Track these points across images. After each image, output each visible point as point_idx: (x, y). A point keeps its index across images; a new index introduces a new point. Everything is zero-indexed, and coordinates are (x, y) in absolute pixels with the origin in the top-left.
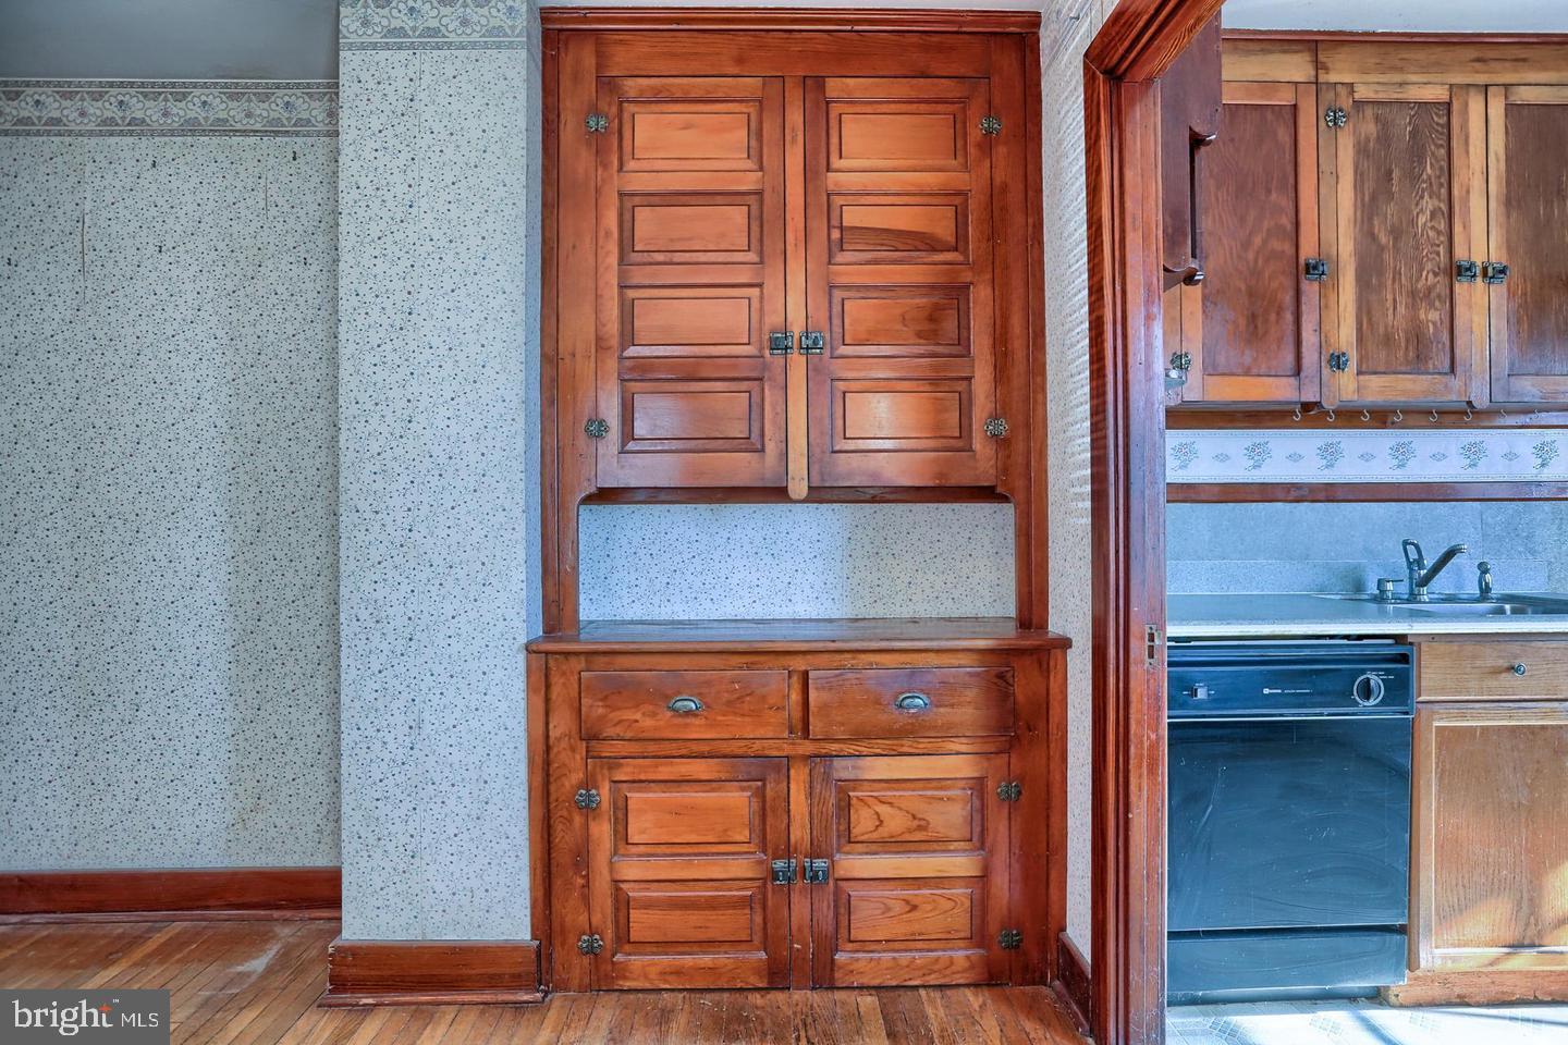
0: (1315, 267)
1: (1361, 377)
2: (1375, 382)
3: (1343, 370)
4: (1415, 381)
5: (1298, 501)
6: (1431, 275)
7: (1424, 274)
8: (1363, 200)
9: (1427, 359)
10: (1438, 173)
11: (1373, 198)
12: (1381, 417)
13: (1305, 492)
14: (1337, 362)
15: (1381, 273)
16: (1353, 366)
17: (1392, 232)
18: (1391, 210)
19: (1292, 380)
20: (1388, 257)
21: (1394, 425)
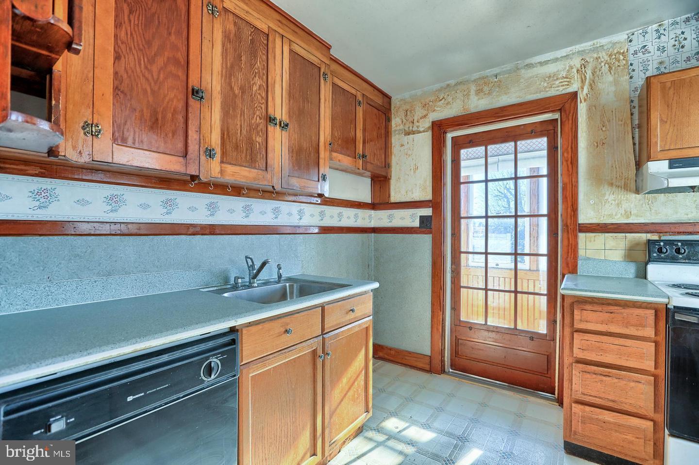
0: (197, 92)
1: (223, 165)
2: (230, 169)
3: (213, 159)
4: (250, 172)
5: (194, 235)
6: (258, 118)
7: (255, 116)
8: (226, 66)
9: (255, 161)
10: (262, 67)
11: (232, 66)
12: (237, 190)
13: (198, 229)
14: (210, 153)
15: (234, 109)
16: (218, 157)
17: (240, 88)
18: (240, 76)
19: (181, 159)
20: (238, 101)
21: (244, 195)
